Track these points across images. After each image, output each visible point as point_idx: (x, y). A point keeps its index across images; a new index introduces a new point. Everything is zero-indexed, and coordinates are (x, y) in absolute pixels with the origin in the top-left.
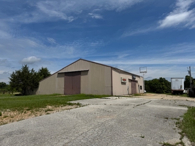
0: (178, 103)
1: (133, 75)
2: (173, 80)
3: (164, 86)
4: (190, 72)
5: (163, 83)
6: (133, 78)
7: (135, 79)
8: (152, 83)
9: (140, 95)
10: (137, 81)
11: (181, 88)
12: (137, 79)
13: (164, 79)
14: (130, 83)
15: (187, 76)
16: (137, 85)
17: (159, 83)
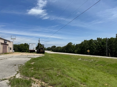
0: (28, 57)
1: (5, 40)
2: (30, 45)
3: (27, 48)
4: (39, 41)
5: (27, 46)
6: (5, 42)
7: (6, 43)
8: (20, 46)
9: (9, 53)
10: (8, 45)
11: (34, 49)
12: (8, 43)
13: (27, 44)
14: (2, 45)
15: (38, 43)
16: (8, 47)
17: (24, 46)
